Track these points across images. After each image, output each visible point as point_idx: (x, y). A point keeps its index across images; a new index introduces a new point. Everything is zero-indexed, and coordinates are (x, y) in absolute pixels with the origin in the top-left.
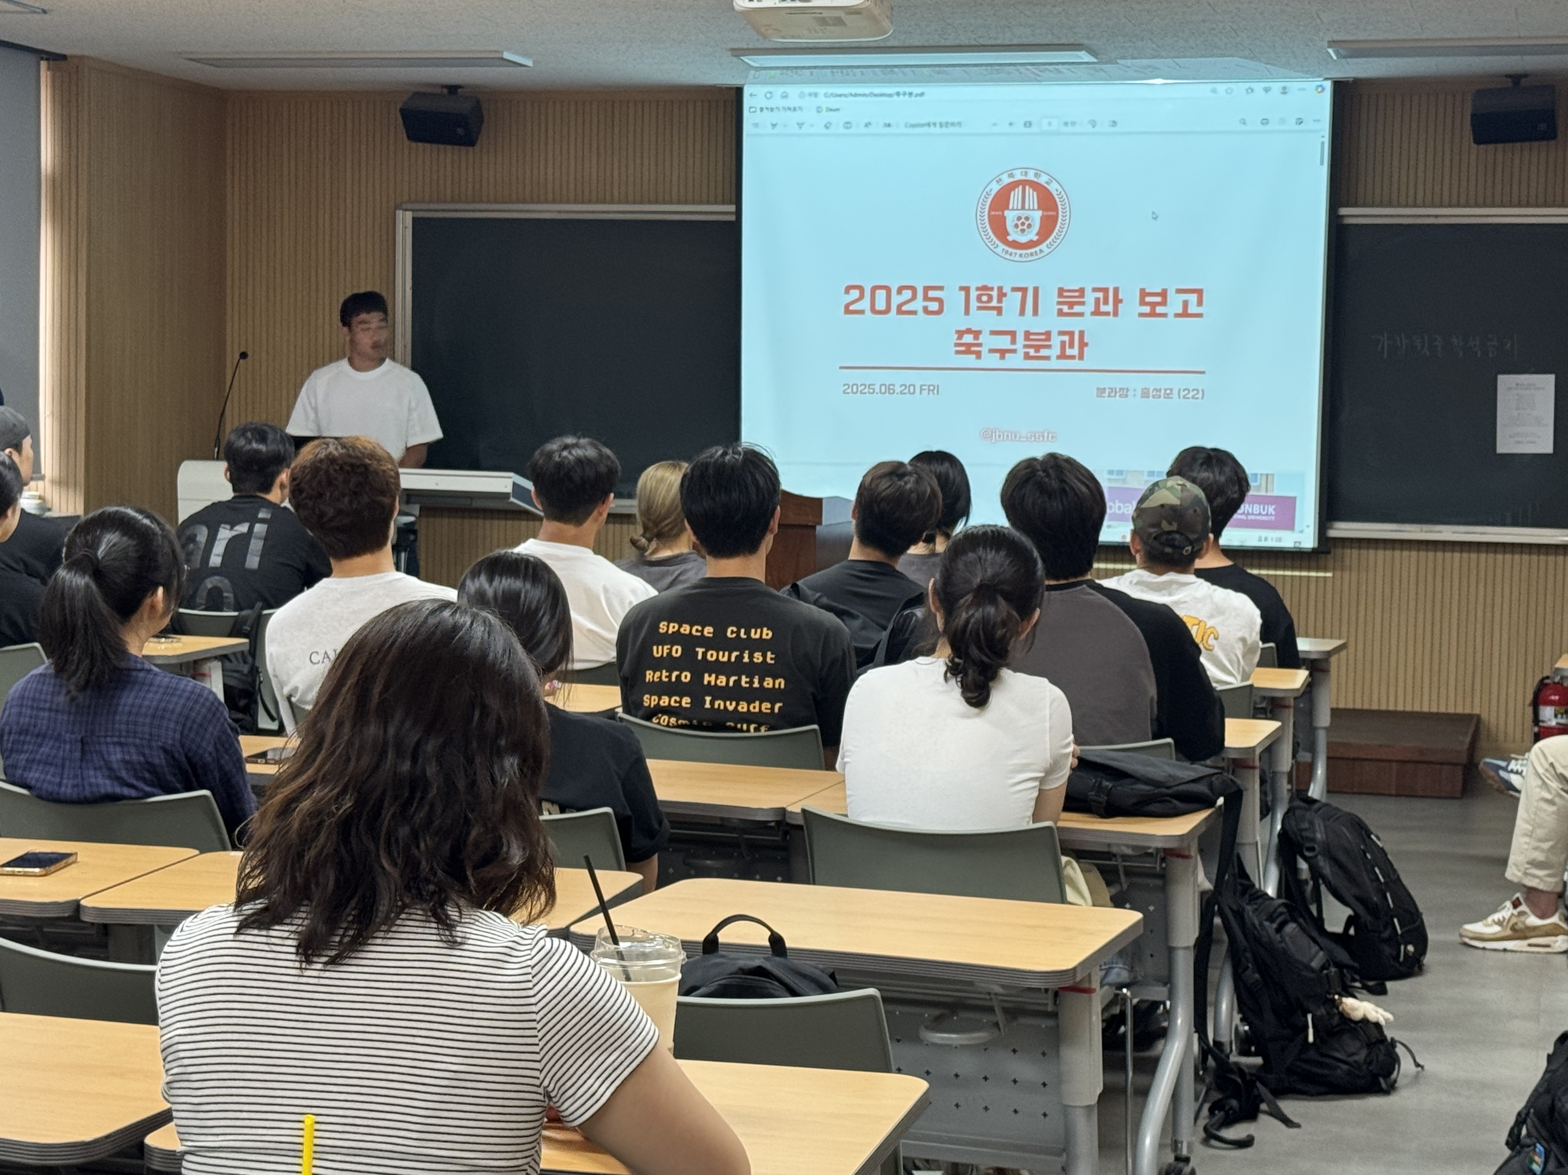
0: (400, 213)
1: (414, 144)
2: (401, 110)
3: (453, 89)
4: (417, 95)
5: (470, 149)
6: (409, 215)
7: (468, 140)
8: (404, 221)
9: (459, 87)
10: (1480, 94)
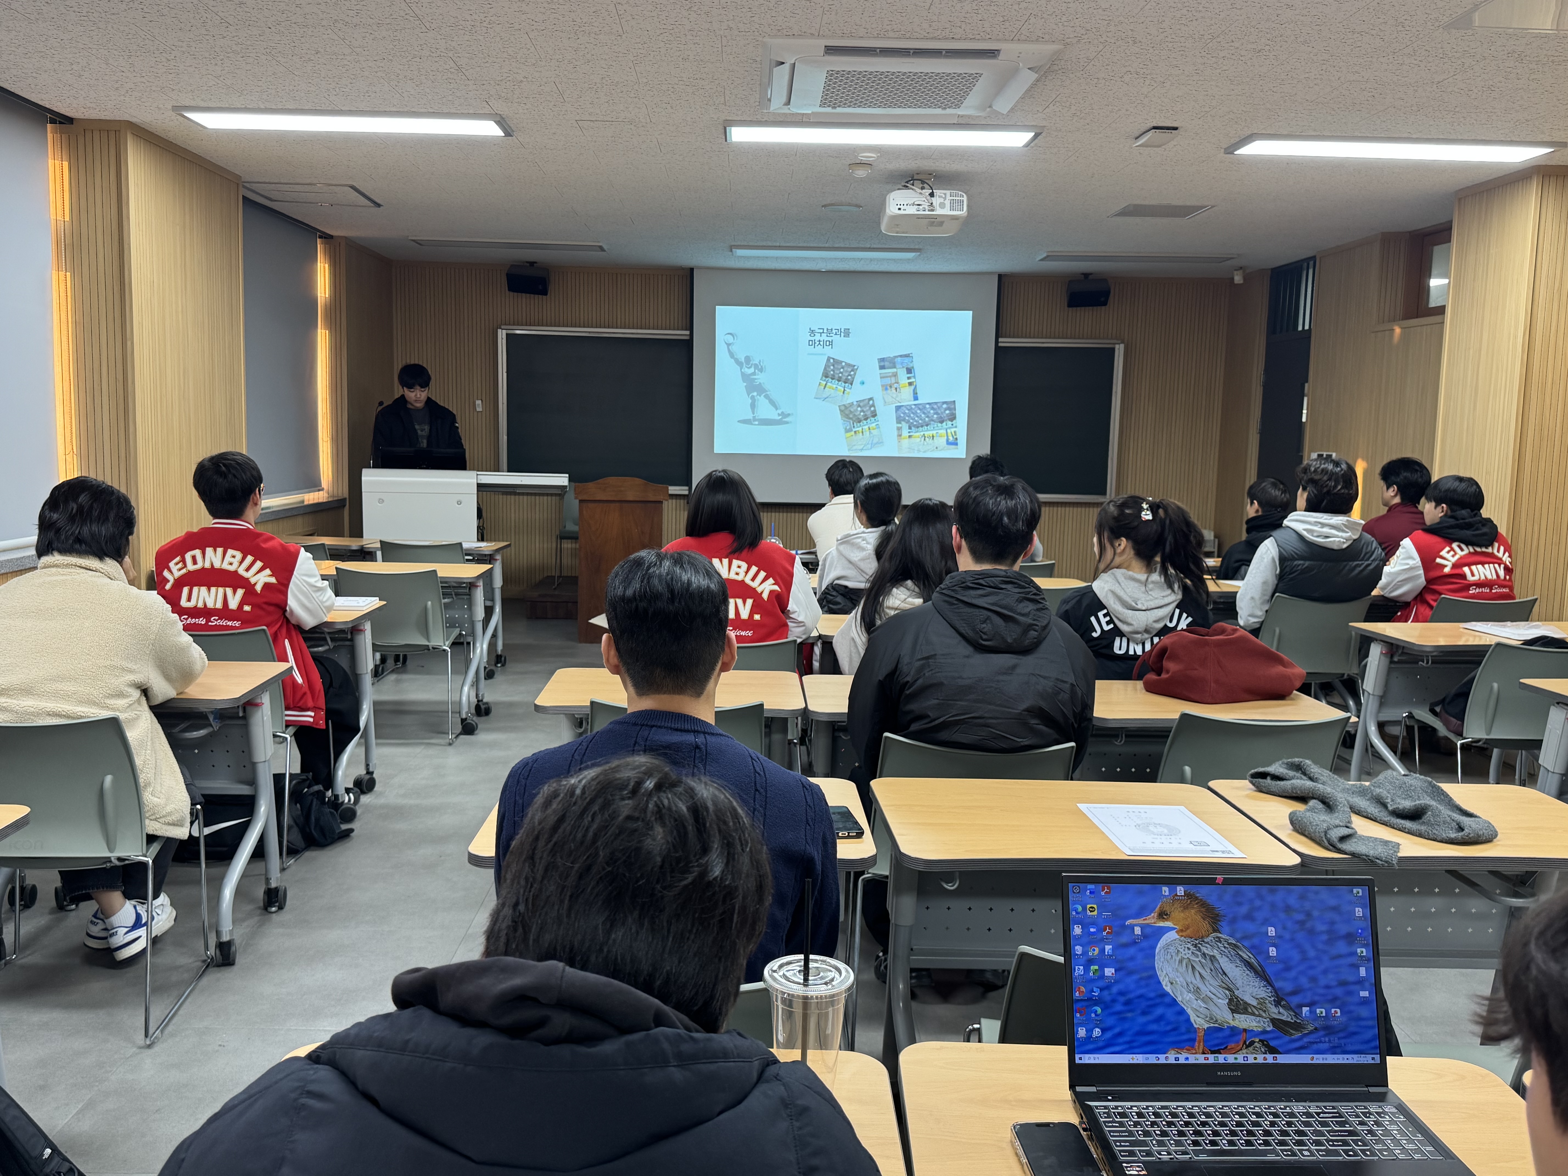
0: (499, 331)
1: (512, 293)
2: (507, 274)
3: (532, 264)
4: (512, 266)
5: (544, 297)
6: (504, 332)
7: (544, 292)
8: (502, 335)
9: (536, 263)
10: (1070, 282)
